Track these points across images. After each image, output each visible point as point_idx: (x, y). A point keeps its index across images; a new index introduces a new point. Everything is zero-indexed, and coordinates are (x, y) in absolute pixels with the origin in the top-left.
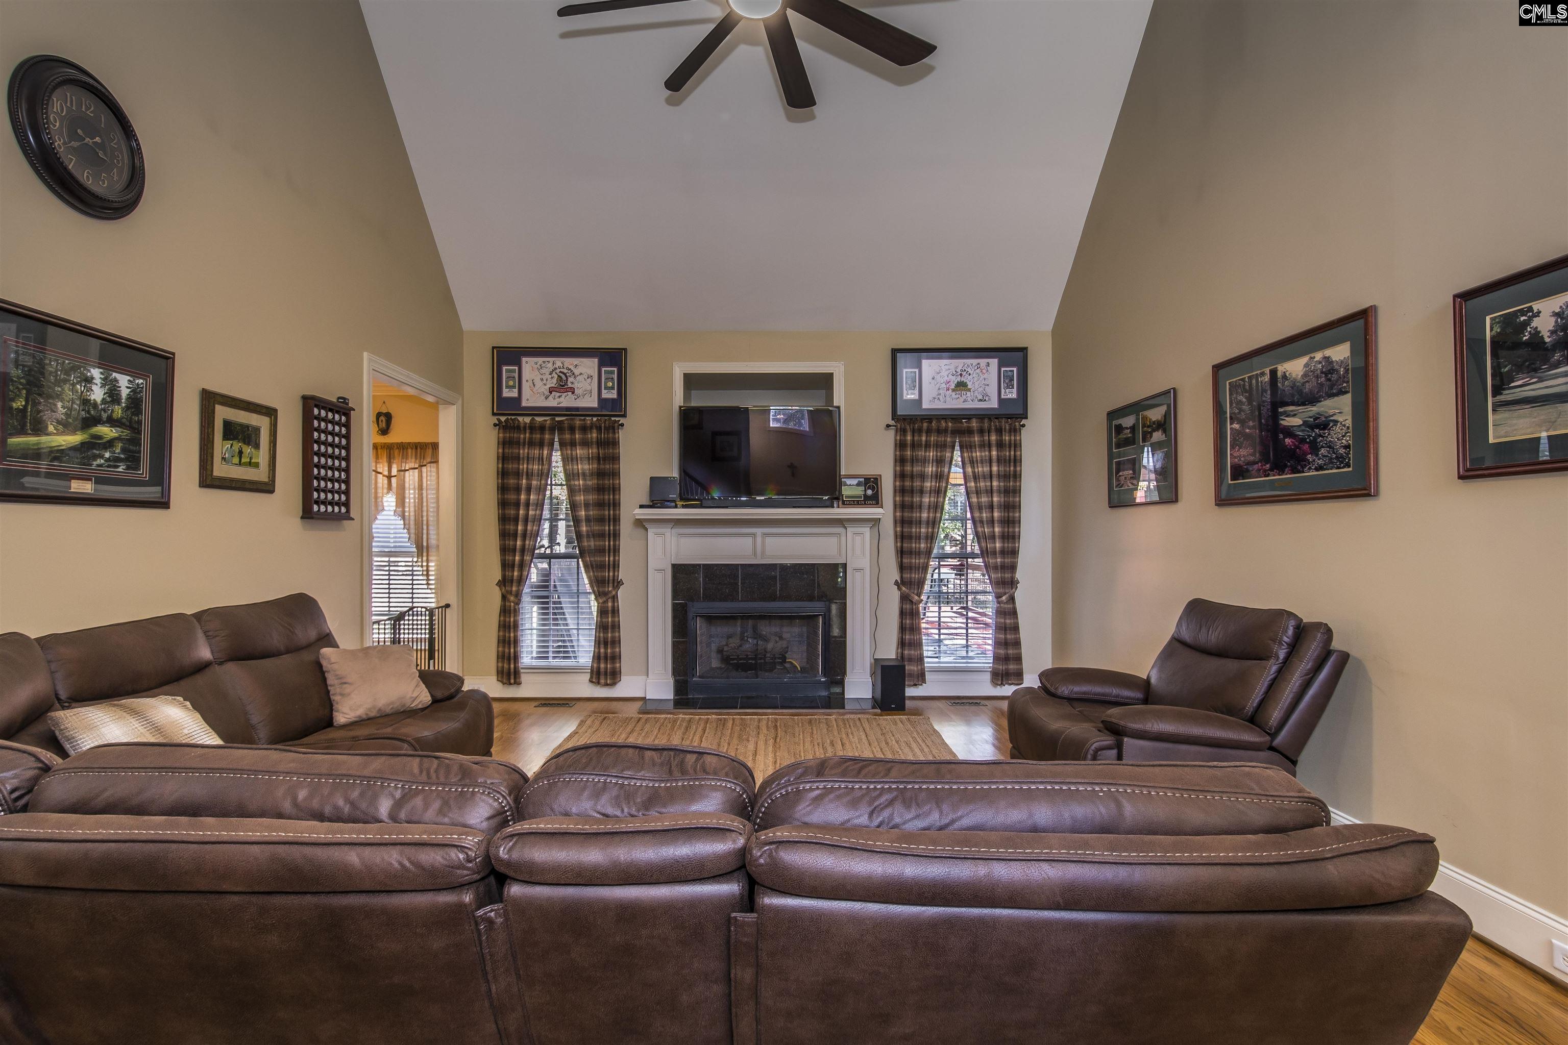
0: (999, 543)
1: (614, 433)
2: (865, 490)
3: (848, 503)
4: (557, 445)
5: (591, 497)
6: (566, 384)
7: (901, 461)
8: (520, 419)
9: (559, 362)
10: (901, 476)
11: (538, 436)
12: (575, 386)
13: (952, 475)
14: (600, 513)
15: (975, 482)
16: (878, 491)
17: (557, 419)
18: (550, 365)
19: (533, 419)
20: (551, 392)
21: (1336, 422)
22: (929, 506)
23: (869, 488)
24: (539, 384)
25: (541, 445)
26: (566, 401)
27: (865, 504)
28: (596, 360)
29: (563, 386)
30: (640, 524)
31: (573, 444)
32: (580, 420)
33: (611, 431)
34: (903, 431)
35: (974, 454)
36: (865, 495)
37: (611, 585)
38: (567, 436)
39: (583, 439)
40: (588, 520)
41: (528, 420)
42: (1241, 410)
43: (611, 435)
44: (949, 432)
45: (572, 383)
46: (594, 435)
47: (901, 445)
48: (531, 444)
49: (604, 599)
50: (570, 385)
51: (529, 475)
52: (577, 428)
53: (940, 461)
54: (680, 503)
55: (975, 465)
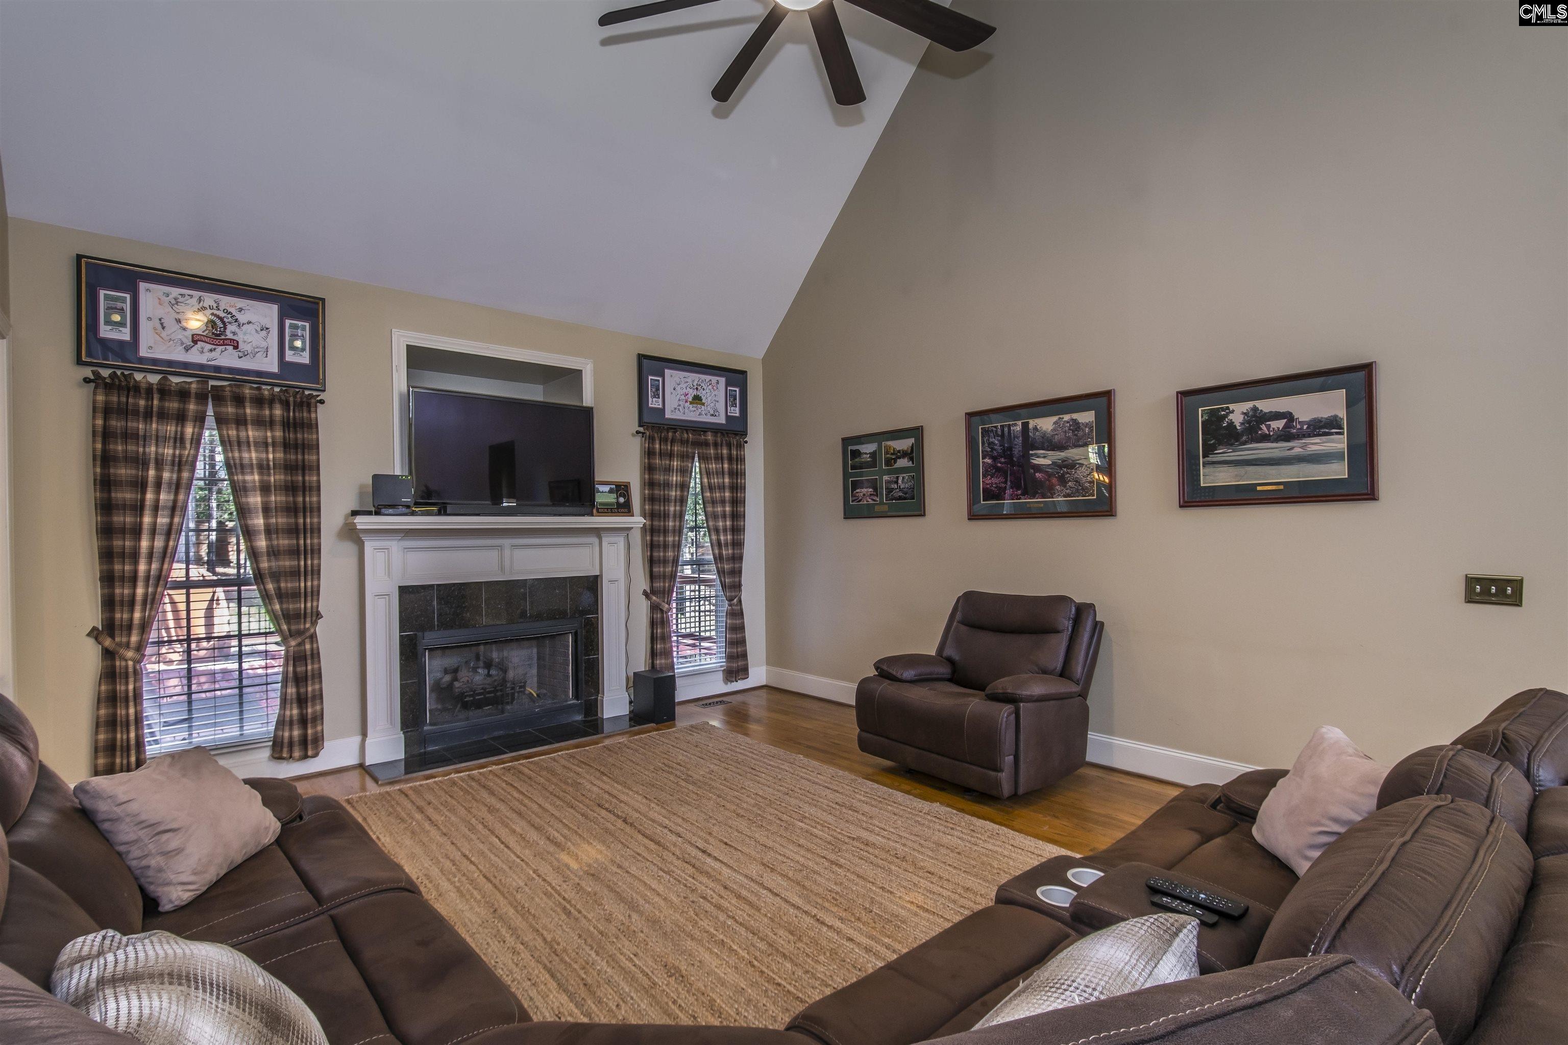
0: (731, 549)
1: (309, 412)
2: (617, 498)
3: (602, 510)
4: (210, 421)
5: (273, 499)
6: (223, 333)
7: (649, 468)
8: (138, 376)
10: (649, 484)
11: (175, 405)
12: (240, 338)
13: (691, 485)
14: (288, 520)
15: (710, 492)
16: (628, 498)
17: (209, 382)
18: (194, 301)
19: (162, 378)
21: (1082, 465)
22: (674, 514)
23: (620, 496)
24: (171, 328)
25: (181, 418)
26: (226, 358)
27: (618, 512)
28: (275, 308)
29: (218, 337)
31: (241, 422)
32: (251, 388)
33: (305, 408)
34: (650, 439)
35: (709, 466)
36: (618, 503)
37: (308, 620)
38: (230, 410)
39: (258, 416)
40: (266, 531)
41: (154, 379)
42: (993, 449)
43: (305, 414)
44: (690, 443)
45: (234, 333)
46: (278, 412)
47: (649, 453)
48: (163, 416)
49: (299, 640)
50: (230, 336)
51: (159, 464)
52: (248, 400)
53: (682, 471)
54: (417, 509)
55: (710, 477)
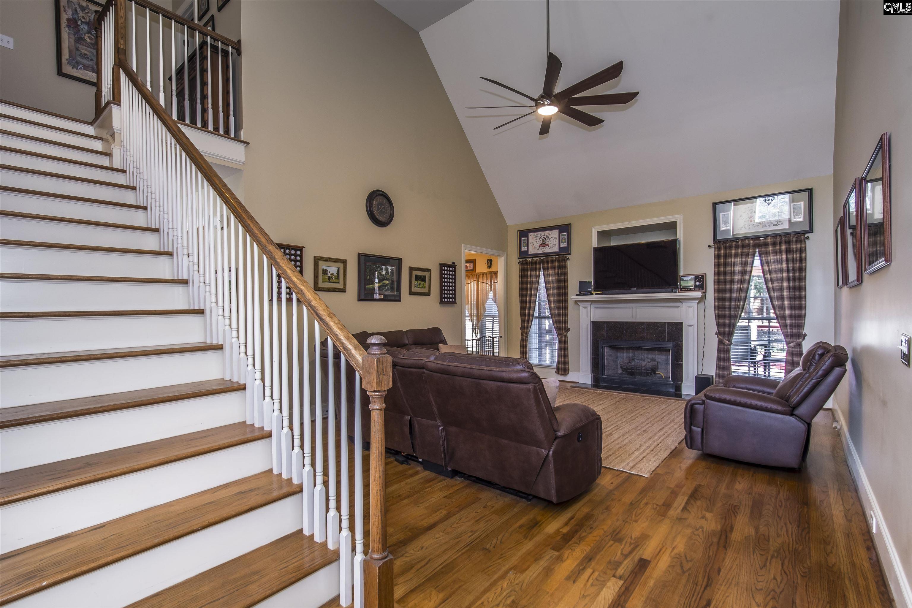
0: (788, 311)
1: (565, 262)
2: (696, 282)
3: (684, 289)
4: (541, 269)
5: (555, 291)
6: (546, 243)
7: (717, 265)
8: (528, 259)
9: (543, 233)
10: (718, 274)
11: (534, 266)
12: (549, 243)
13: (753, 271)
14: (559, 298)
15: (770, 274)
16: (703, 282)
17: (542, 258)
18: (539, 235)
19: (532, 259)
20: (540, 247)
22: (737, 290)
23: (698, 281)
24: (535, 244)
25: (536, 270)
26: (547, 250)
27: (695, 290)
28: (558, 231)
29: (544, 244)
30: (577, 303)
31: (548, 269)
32: (551, 258)
34: (719, 249)
35: (769, 258)
36: (696, 285)
37: (564, 330)
38: (546, 265)
39: (552, 266)
40: (554, 301)
41: (530, 259)
44: (751, 246)
45: (548, 242)
46: (557, 264)
47: (718, 257)
48: (532, 270)
49: (561, 337)
50: (547, 243)
51: (532, 283)
52: (550, 261)
53: (745, 264)
54: (594, 293)
55: (770, 265)
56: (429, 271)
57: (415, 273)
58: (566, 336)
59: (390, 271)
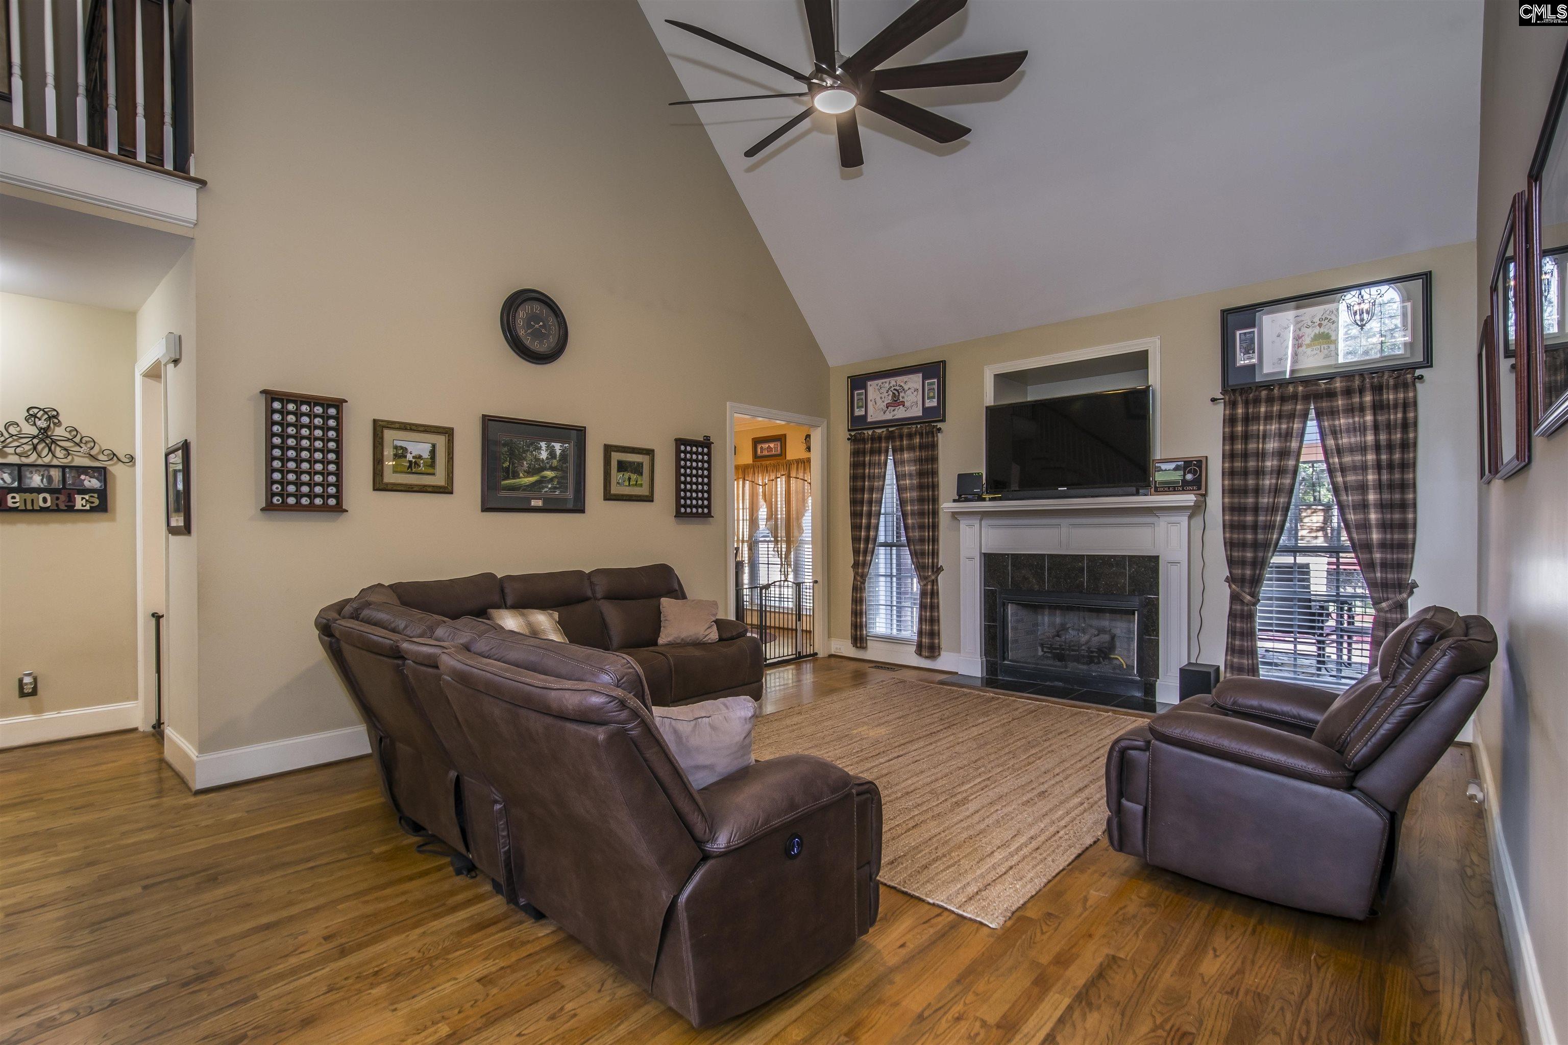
0: (1377, 533)
1: (933, 437)
2: (1184, 475)
3: (1162, 489)
4: (890, 452)
5: (915, 494)
6: (898, 399)
7: (1230, 438)
8: (866, 432)
9: (893, 381)
10: (1230, 456)
11: (878, 445)
12: (904, 399)
13: (1303, 451)
14: (921, 507)
15: (1339, 457)
16: (1200, 475)
17: (890, 429)
18: (887, 385)
19: (874, 432)
20: (887, 408)
22: (1270, 489)
23: (1188, 473)
24: (879, 401)
25: (879, 452)
26: (900, 413)
27: (1183, 490)
28: (921, 375)
29: (896, 402)
30: (955, 516)
31: (902, 450)
32: (908, 428)
33: (930, 436)
34: (1235, 404)
35: (1337, 422)
37: (932, 570)
38: (898, 444)
39: (910, 445)
40: (913, 514)
41: (870, 432)
43: (931, 439)
44: (1300, 398)
45: (903, 397)
46: (918, 440)
47: (1231, 421)
48: (872, 452)
49: (926, 583)
50: (901, 399)
51: (869, 479)
52: (906, 436)
53: (1287, 436)
54: (987, 496)
55: (1339, 436)
56: (650, 452)
57: (616, 457)
58: (934, 582)
59: (558, 452)
